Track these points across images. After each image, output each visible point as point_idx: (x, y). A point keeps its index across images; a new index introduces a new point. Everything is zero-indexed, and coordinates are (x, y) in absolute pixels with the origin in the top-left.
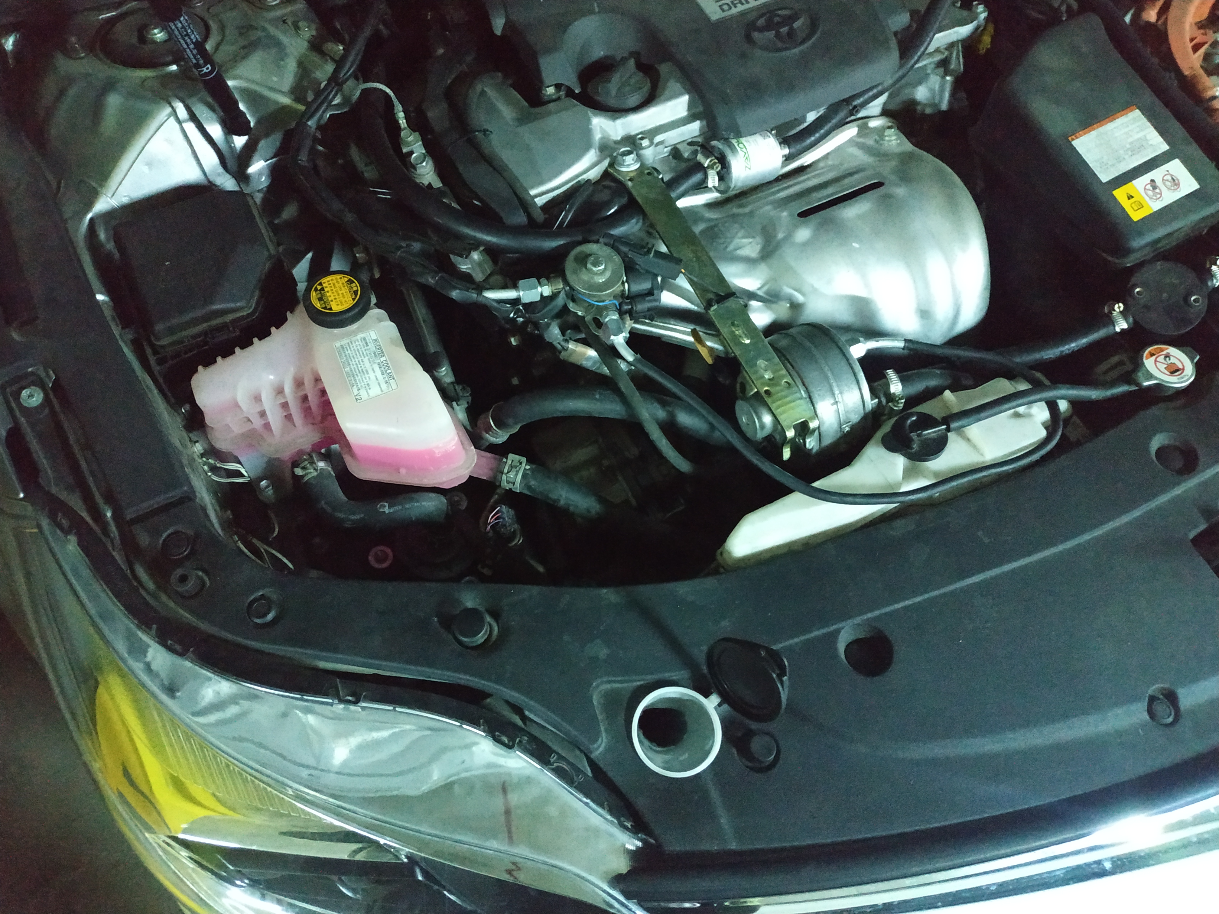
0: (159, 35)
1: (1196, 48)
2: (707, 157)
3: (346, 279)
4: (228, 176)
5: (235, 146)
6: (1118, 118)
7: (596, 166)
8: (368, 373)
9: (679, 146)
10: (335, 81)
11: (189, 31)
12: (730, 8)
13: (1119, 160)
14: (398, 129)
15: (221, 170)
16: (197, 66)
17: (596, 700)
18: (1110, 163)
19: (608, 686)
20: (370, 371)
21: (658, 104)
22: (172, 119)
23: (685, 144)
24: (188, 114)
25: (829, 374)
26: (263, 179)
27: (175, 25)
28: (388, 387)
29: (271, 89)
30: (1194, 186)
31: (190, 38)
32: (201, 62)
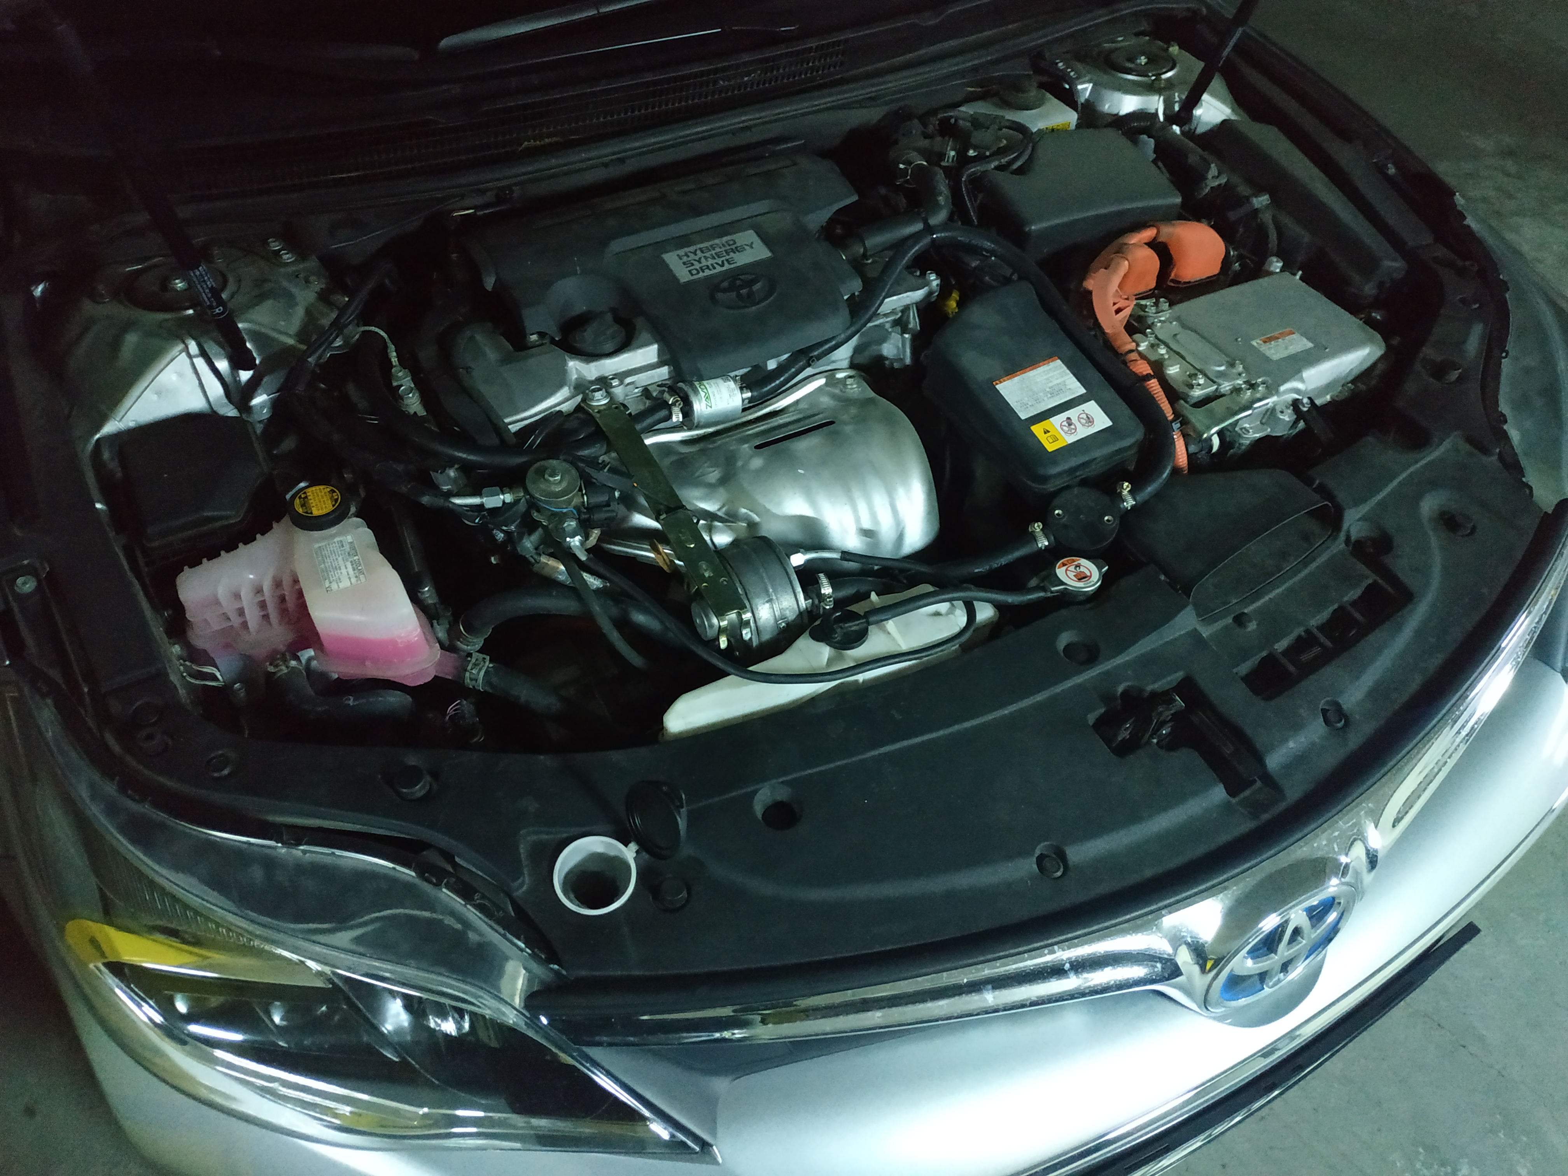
0: (180, 285)
1: (1118, 311)
2: (671, 396)
3: (329, 490)
4: (232, 407)
5: (240, 380)
6: (1040, 367)
7: (570, 399)
8: (340, 569)
9: (649, 388)
10: (337, 326)
11: (206, 278)
12: (698, 273)
13: (1038, 400)
14: (391, 366)
15: (226, 401)
16: (211, 307)
17: (523, 850)
18: (1030, 404)
19: (534, 838)
20: (343, 568)
21: (629, 350)
22: (184, 354)
23: (655, 386)
24: (199, 350)
25: (764, 575)
26: (265, 411)
27: (194, 273)
28: (357, 581)
29: (281, 333)
30: (1108, 423)
31: (206, 284)
32: (214, 304)
